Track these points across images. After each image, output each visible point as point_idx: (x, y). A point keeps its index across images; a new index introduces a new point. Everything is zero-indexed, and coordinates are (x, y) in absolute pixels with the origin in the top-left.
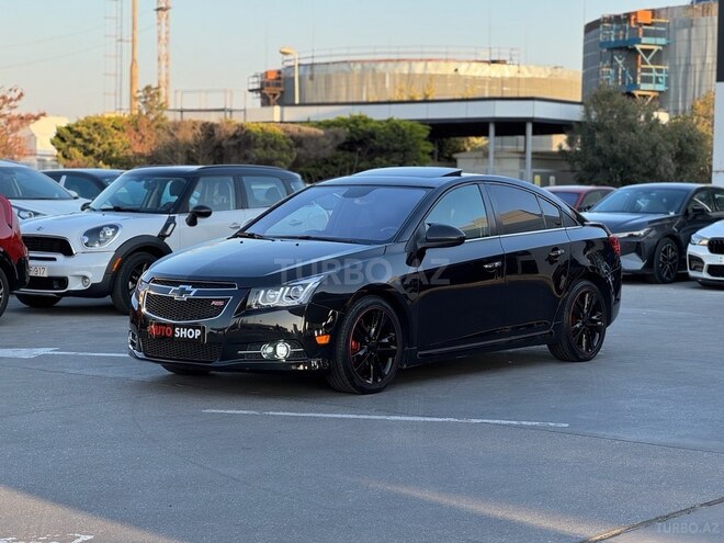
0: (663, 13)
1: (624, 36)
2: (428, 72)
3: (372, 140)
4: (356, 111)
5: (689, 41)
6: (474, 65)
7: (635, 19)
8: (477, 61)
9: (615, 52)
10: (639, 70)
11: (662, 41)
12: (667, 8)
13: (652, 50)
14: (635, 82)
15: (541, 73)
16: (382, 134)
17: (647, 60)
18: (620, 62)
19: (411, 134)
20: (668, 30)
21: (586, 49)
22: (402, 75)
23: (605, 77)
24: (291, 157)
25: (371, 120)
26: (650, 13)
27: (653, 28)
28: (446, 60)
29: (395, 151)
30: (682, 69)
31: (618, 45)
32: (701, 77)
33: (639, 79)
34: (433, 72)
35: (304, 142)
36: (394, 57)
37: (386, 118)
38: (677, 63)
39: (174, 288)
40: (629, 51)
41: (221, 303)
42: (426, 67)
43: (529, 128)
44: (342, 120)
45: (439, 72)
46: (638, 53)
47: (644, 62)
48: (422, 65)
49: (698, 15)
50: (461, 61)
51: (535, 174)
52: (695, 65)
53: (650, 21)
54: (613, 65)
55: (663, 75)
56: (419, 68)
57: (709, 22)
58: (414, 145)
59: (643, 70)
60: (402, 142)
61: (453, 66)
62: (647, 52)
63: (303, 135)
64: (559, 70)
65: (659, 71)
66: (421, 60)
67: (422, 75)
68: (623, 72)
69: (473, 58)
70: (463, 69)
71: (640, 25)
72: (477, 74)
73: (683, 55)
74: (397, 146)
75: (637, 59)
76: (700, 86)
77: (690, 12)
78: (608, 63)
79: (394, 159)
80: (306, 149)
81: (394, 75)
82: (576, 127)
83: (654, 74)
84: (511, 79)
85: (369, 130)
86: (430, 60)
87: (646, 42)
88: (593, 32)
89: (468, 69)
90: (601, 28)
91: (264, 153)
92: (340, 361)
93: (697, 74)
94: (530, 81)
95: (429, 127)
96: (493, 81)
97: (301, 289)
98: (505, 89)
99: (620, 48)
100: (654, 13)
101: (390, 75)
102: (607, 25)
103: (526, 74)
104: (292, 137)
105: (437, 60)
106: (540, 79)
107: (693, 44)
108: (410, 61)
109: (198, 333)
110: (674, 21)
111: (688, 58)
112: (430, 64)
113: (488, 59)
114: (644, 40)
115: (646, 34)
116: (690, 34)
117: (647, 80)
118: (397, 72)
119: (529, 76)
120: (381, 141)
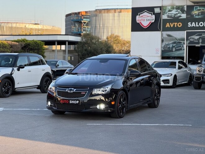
0: (88, 12)
1: (78, 18)
2: (17, 26)
3: (29, 46)
4: (23, 37)
5: (96, 20)
6: (30, 25)
7: (81, 14)
8: (31, 24)
9: (75, 22)
10: (82, 28)
11: (88, 20)
12: (89, 11)
13: (86, 22)
14: (81, 31)
15: (49, 28)
16: (32, 44)
17: (85, 25)
18: (77, 25)
19: (40, 44)
20: (90, 17)
21: (66, 21)
22: (9, 27)
23: (73, 29)
24: (10, 51)
25: (28, 40)
26: (85, 12)
27: (86, 16)
28: (22, 23)
29: (36, 49)
30: (94, 28)
31: (77, 21)
32: (99, 30)
33: (82, 30)
34: (19, 26)
35: (13, 46)
36: (7, 22)
37: (32, 40)
38: (93, 26)
39: (67, 89)
40: (80, 22)
41: (84, 93)
42: (16, 25)
43: (67, 43)
44: (19, 40)
45: (20, 27)
46: (82, 23)
47: (84, 25)
48: (15, 24)
49: (98, 13)
50: (27, 24)
51: (68, 56)
52: (97, 27)
53: (85, 14)
54: (75, 26)
55: (89, 29)
56: (14, 25)
57: (101, 15)
58: (41, 48)
59: (84, 28)
60: (38, 47)
61: (24, 25)
62: (85, 23)
63: (12, 44)
64: (54, 27)
65: (88, 28)
66: (15, 23)
67: (15, 27)
68: (78, 28)
69: (30, 23)
70: (27, 26)
71: (83, 15)
72: (31, 27)
73: (94, 24)
74: (36, 48)
75: (82, 25)
76: (99, 33)
77: (96, 12)
78: (74, 25)
79: (35, 52)
80: (14, 48)
81: (7, 27)
82: (79, 43)
83: (87, 29)
84: (41, 29)
85: (28, 43)
86: (17, 23)
87: (85, 20)
88: (69, 17)
89: (29, 26)
90: (72, 16)
91: (3, 49)
92: (116, 109)
93: (98, 29)
94: (46, 30)
95: (44, 43)
96: (36, 29)
97: (107, 89)
98: (39, 32)
99: (77, 22)
100: (86, 12)
101: (6, 27)
102: (73, 15)
103: (45, 28)
104: (10, 45)
105: (19, 23)
106: (49, 29)
107: (97, 21)
108: (11, 23)
109: (78, 102)
110: (92, 15)
111: (96, 25)
112: (17, 24)
113: (34, 23)
114: (84, 19)
115: (84, 18)
116: (96, 18)
117: (84, 30)
118: (8, 26)
119: (46, 28)
120: (32, 46)
